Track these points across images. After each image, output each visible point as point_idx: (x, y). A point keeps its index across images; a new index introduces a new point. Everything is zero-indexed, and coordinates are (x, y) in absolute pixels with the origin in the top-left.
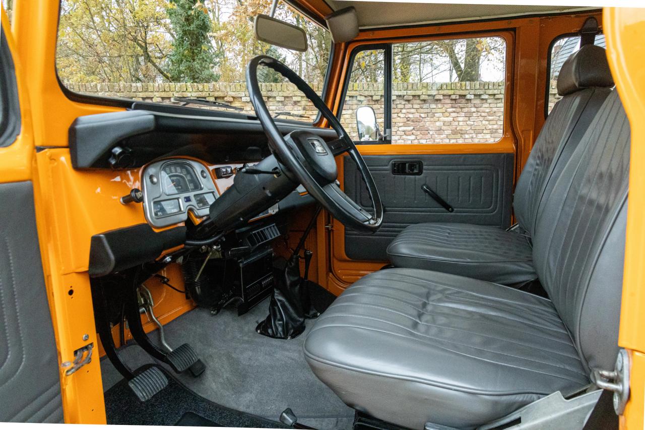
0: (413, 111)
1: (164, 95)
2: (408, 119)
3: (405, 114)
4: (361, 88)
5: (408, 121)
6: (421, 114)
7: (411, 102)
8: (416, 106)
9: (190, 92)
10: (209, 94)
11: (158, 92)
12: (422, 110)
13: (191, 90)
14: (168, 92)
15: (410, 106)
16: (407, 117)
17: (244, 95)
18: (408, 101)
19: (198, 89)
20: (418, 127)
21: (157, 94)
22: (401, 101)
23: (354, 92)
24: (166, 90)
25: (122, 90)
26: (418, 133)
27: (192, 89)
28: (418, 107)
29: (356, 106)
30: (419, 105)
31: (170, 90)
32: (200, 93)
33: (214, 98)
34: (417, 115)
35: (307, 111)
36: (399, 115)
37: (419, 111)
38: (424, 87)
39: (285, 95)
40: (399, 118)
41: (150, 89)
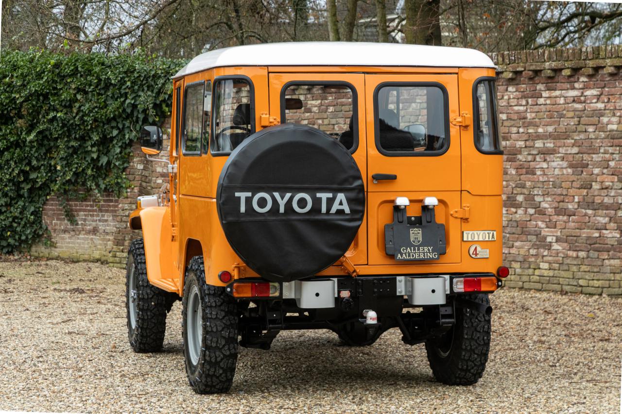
11: (611, 58)
25: (571, 58)
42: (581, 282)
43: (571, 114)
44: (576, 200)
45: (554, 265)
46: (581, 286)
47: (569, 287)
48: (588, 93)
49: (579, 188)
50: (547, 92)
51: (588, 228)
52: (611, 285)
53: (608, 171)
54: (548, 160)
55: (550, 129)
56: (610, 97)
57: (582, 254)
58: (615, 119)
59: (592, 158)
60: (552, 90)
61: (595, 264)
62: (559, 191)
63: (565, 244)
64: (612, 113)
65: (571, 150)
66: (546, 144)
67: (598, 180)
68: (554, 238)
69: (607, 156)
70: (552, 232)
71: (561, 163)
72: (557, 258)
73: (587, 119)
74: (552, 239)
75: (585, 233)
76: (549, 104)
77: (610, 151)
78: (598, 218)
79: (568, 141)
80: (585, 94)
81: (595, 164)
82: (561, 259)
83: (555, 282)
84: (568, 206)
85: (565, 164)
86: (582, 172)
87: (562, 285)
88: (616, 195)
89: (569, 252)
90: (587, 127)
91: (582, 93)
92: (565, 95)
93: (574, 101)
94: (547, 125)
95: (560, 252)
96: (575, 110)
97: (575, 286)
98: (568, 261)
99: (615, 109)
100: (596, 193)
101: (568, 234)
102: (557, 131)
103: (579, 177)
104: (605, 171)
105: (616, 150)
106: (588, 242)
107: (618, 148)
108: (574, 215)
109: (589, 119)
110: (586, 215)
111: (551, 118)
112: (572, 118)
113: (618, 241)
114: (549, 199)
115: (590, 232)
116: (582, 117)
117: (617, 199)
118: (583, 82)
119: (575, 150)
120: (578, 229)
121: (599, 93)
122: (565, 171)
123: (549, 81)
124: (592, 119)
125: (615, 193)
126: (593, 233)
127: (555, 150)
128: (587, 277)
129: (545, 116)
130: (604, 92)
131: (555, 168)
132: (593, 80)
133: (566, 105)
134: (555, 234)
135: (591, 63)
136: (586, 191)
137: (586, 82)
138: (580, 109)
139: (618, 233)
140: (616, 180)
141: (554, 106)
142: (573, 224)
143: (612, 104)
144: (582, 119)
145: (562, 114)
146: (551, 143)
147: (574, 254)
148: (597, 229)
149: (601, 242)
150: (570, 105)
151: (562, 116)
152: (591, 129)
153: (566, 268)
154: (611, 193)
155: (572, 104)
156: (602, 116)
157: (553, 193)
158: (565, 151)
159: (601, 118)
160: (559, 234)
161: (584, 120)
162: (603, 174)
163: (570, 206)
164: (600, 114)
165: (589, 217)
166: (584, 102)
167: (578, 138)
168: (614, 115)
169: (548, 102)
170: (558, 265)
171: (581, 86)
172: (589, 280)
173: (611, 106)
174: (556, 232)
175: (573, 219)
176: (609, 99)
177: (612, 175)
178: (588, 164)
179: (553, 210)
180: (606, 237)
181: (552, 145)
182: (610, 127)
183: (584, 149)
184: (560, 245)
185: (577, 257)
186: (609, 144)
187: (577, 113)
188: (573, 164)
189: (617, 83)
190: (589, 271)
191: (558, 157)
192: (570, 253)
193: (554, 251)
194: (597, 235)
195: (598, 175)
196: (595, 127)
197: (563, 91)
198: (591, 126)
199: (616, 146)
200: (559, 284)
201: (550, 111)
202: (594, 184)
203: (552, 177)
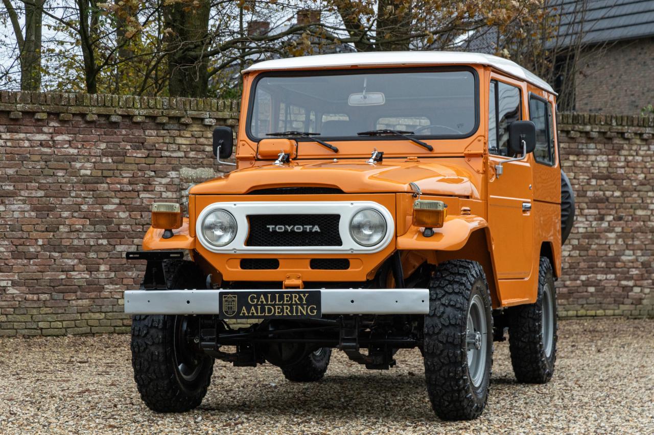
1: (102, 111)
9: (137, 109)
10: (162, 112)
13: (139, 106)
14: (109, 107)
17: (208, 116)
19: (148, 105)
21: (94, 110)
24: (107, 105)
27: (141, 105)
31: (112, 105)
32: (151, 111)
33: (167, 118)
41: (86, 102)
42: (41, 325)
43: (37, 158)
44: (40, 242)
45: (8, 309)
46: (41, 329)
47: (26, 331)
48: (59, 138)
49: (43, 232)
50: (8, 134)
51: (54, 270)
52: (77, 325)
53: (79, 214)
54: (7, 202)
55: (10, 171)
56: (85, 143)
57: (43, 297)
58: (88, 165)
59: (62, 201)
60: (15, 132)
61: (60, 305)
62: (19, 234)
63: (24, 288)
64: (86, 159)
65: (36, 193)
66: (4, 187)
67: (67, 223)
68: (10, 282)
69: (79, 200)
70: (7, 276)
71: (23, 206)
72: (13, 303)
73: (55, 163)
74: (7, 283)
75: (48, 275)
76: (10, 147)
77: (83, 195)
78: (66, 260)
79: (33, 184)
80: (55, 139)
81: (64, 208)
82: (17, 303)
83: (9, 327)
84: (29, 249)
85: (28, 207)
86: (48, 216)
87: (16, 329)
88: (87, 237)
89: (27, 296)
90: (54, 171)
91: (52, 138)
92: (31, 139)
93: (41, 145)
94: (5, 168)
95: (17, 296)
96: (42, 154)
97: (35, 329)
98: (27, 305)
99: (90, 155)
100: (64, 236)
101: (28, 277)
102: (18, 173)
103: (44, 220)
104: (76, 214)
105: (89, 194)
106: (52, 284)
107: (91, 193)
108: (37, 258)
109: (59, 163)
110: (50, 257)
111: (12, 160)
112: (38, 161)
113: (86, 281)
114: (6, 243)
115: (55, 274)
116: (50, 161)
117: (89, 241)
118: (54, 126)
119: (41, 193)
120: (39, 271)
121: (71, 139)
122: (27, 215)
123: (12, 123)
124: (62, 163)
125: (87, 235)
126: (59, 275)
127: (15, 193)
128: (49, 319)
129: (4, 158)
130: (77, 139)
131: (13, 211)
132: (66, 125)
133: (31, 149)
134: (11, 278)
135: (73, 110)
136: (52, 234)
137: (58, 127)
138: (49, 153)
139: (87, 274)
140: (88, 223)
141: (15, 149)
142: (34, 267)
143: (87, 150)
144: (48, 163)
145: (27, 157)
146: (11, 185)
147: (35, 297)
148: (62, 271)
149: (68, 284)
150: (36, 148)
151: (24, 159)
152: (60, 173)
153: (22, 311)
154: (82, 235)
155: (39, 148)
156: (74, 161)
157: (11, 236)
158: (28, 194)
159: (73, 163)
160: (16, 277)
161: (52, 164)
162: (73, 217)
163: (32, 250)
164: (72, 159)
165: (55, 260)
166: (54, 146)
167: (44, 182)
168: (88, 161)
169: (9, 144)
170: (13, 310)
171: (51, 131)
172: (50, 322)
173: (85, 152)
174: (13, 276)
175: (34, 262)
176: (83, 145)
177: (84, 218)
178: (56, 208)
179: (10, 253)
180: (74, 279)
181: (11, 188)
182: (83, 172)
183: (51, 192)
184: (16, 289)
185: (39, 300)
186: (82, 189)
187: (44, 157)
188: (38, 207)
189: (93, 131)
190: (52, 313)
191: (19, 200)
192: (30, 296)
193: (9, 296)
194: (64, 277)
195: (66, 218)
196: (65, 171)
197: (28, 135)
198: (61, 171)
199: (90, 190)
200: (13, 329)
201: (11, 153)
202: (61, 227)
203: (10, 221)
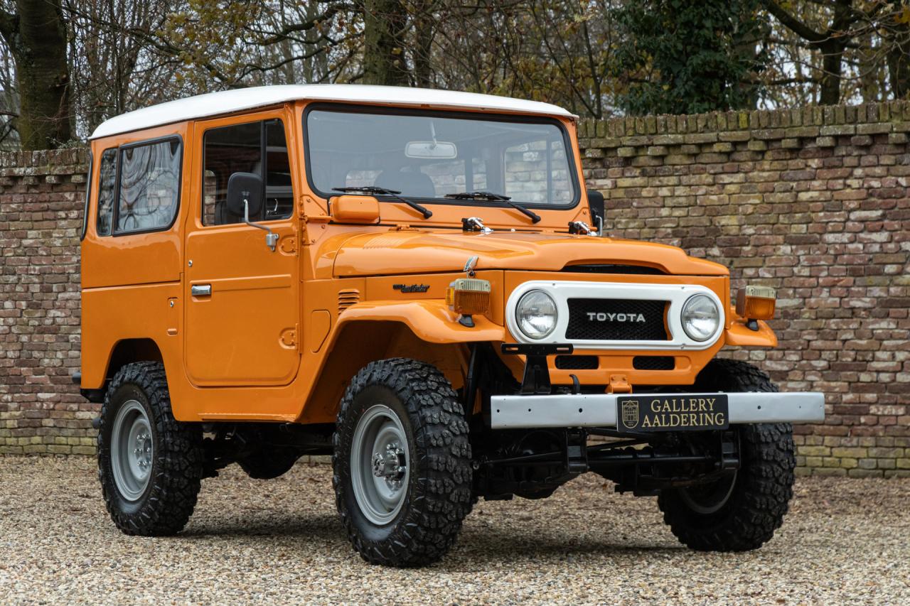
0: (878, 171)
2: (870, 191)
3: (860, 178)
4: (753, 123)
5: (871, 195)
6: (900, 179)
7: (874, 150)
8: (886, 160)
12: (901, 169)
15: (872, 159)
16: (866, 185)
18: (867, 148)
20: (896, 209)
22: (849, 148)
23: (740, 133)
26: (896, 225)
28: (889, 163)
29: (751, 164)
30: (893, 157)
34: (890, 181)
35: (650, 179)
36: (849, 182)
37: (893, 170)
38: (896, 114)
39: (602, 144)
40: (848, 190)
